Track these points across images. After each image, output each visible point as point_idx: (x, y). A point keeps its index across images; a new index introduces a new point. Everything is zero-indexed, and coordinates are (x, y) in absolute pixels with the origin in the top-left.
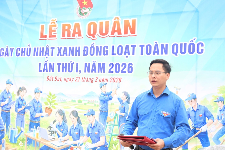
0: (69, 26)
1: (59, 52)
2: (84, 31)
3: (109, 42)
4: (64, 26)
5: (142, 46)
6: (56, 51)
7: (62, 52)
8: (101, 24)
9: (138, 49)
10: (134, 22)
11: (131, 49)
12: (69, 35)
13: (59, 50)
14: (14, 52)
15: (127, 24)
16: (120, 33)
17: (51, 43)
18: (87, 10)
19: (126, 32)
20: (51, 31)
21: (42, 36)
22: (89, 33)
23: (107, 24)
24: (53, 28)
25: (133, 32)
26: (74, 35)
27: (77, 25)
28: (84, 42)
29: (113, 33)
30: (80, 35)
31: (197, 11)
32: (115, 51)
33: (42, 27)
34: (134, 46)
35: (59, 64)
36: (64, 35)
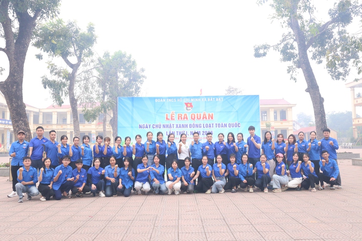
0: (181, 115)
1: (177, 126)
2: (189, 117)
3: (201, 122)
4: (179, 115)
5: (216, 124)
6: (175, 126)
7: (178, 126)
8: (197, 114)
9: (214, 125)
10: (212, 115)
11: (212, 125)
12: (181, 119)
13: (177, 125)
14: (152, 126)
15: (209, 115)
16: (206, 119)
17: (172, 122)
18: (190, 108)
19: (209, 118)
20: (172, 117)
21: (167, 119)
22: (192, 118)
23: (200, 115)
24: (173, 116)
25: (212, 118)
26: (184, 119)
27: (185, 115)
28: (189, 122)
29: (203, 119)
30: (187, 119)
31: (237, 111)
32: (205, 126)
33: (167, 115)
34: (213, 124)
35: (177, 132)
36: (179, 119)
